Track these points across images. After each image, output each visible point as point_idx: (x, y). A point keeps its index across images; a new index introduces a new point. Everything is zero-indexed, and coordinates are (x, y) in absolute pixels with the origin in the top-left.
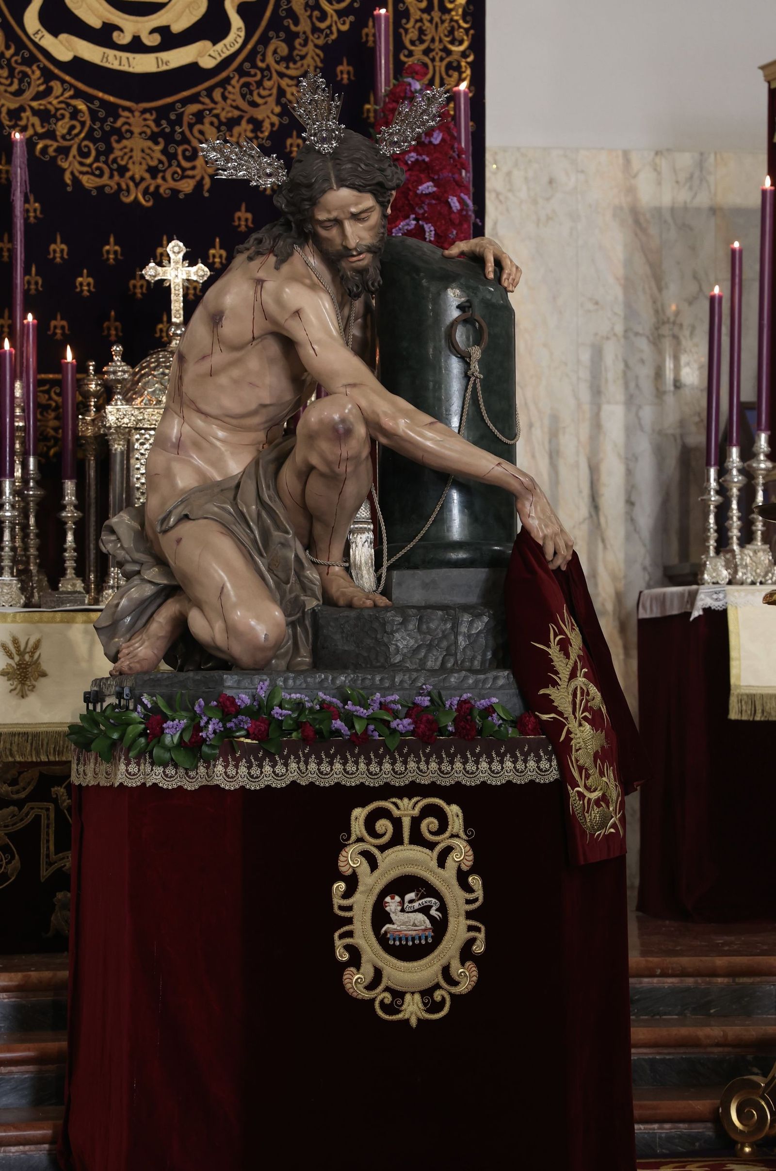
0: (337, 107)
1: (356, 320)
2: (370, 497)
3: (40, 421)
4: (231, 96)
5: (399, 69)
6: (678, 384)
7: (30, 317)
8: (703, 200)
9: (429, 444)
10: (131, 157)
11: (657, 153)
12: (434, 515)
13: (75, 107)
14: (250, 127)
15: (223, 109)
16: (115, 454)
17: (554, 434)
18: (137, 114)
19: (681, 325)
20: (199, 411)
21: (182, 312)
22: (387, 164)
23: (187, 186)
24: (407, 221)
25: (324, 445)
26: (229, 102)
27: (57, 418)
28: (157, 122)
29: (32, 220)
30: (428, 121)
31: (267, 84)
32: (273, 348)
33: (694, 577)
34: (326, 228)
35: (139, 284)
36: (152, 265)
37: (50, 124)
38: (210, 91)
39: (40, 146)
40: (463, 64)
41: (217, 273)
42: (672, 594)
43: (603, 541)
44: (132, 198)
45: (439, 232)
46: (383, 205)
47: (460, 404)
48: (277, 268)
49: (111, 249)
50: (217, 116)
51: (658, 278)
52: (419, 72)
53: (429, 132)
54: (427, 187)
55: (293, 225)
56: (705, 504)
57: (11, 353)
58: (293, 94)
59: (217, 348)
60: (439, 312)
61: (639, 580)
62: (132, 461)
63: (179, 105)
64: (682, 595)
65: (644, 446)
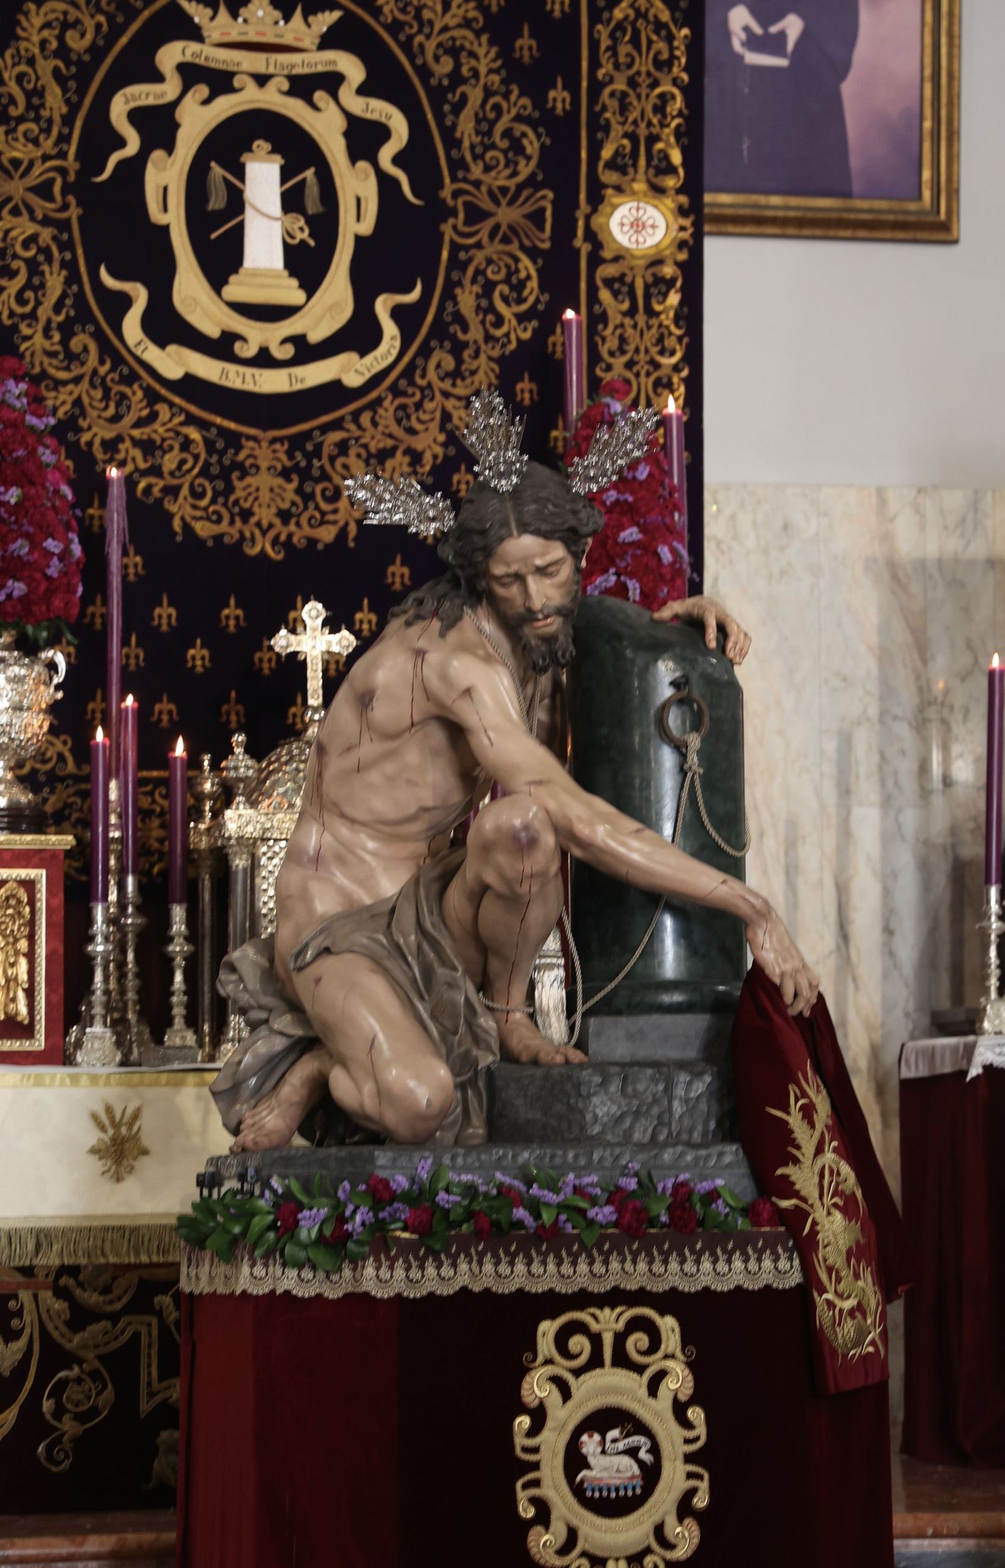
0: (518, 434)
1: (541, 700)
2: (560, 924)
3: (141, 830)
4: (382, 422)
5: (594, 386)
6: (948, 781)
7: (130, 700)
8: (978, 550)
9: (635, 857)
10: (256, 499)
11: (919, 491)
12: (642, 946)
13: (186, 437)
14: (407, 459)
15: (373, 438)
16: (236, 872)
17: (791, 844)
18: (264, 444)
19: (952, 708)
20: (343, 816)
21: (320, 692)
22: (581, 505)
23: (327, 534)
24: (605, 576)
25: (502, 859)
26: (380, 428)
27: (162, 826)
28: (290, 454)
29: (132, 578)
30: (632, 451)
31: (429, 406)
32: (438, 736)
33: (970, 1025)
34: (504, 585)
35: (266, 656)
36: (283, 632)
37: (154, 456)
38: (356, 416)
39: (142, 485)
40: (675, 380)
41: (365, 644)
42: (944, 1048)
43: (855, 980)
44: (257, 549)
45: (646, 590)
46: (577, 556)
47: (675, 806)
48: (443, 634)
49: (232, 613)
50: (365, 446)
51: (922, 648)
52: (620, 389)
53: (633, 465)
54: (631, 534)
55: (463, 582)
56: (985, 934)
57: (104, 745)
58: (460, 418)
59: (366, 737)
60: (646, 693)
61: (901, 1030)
62: (258, 881)
63: (316, 433)
64: (955, 1049)
65: (906, 859)
